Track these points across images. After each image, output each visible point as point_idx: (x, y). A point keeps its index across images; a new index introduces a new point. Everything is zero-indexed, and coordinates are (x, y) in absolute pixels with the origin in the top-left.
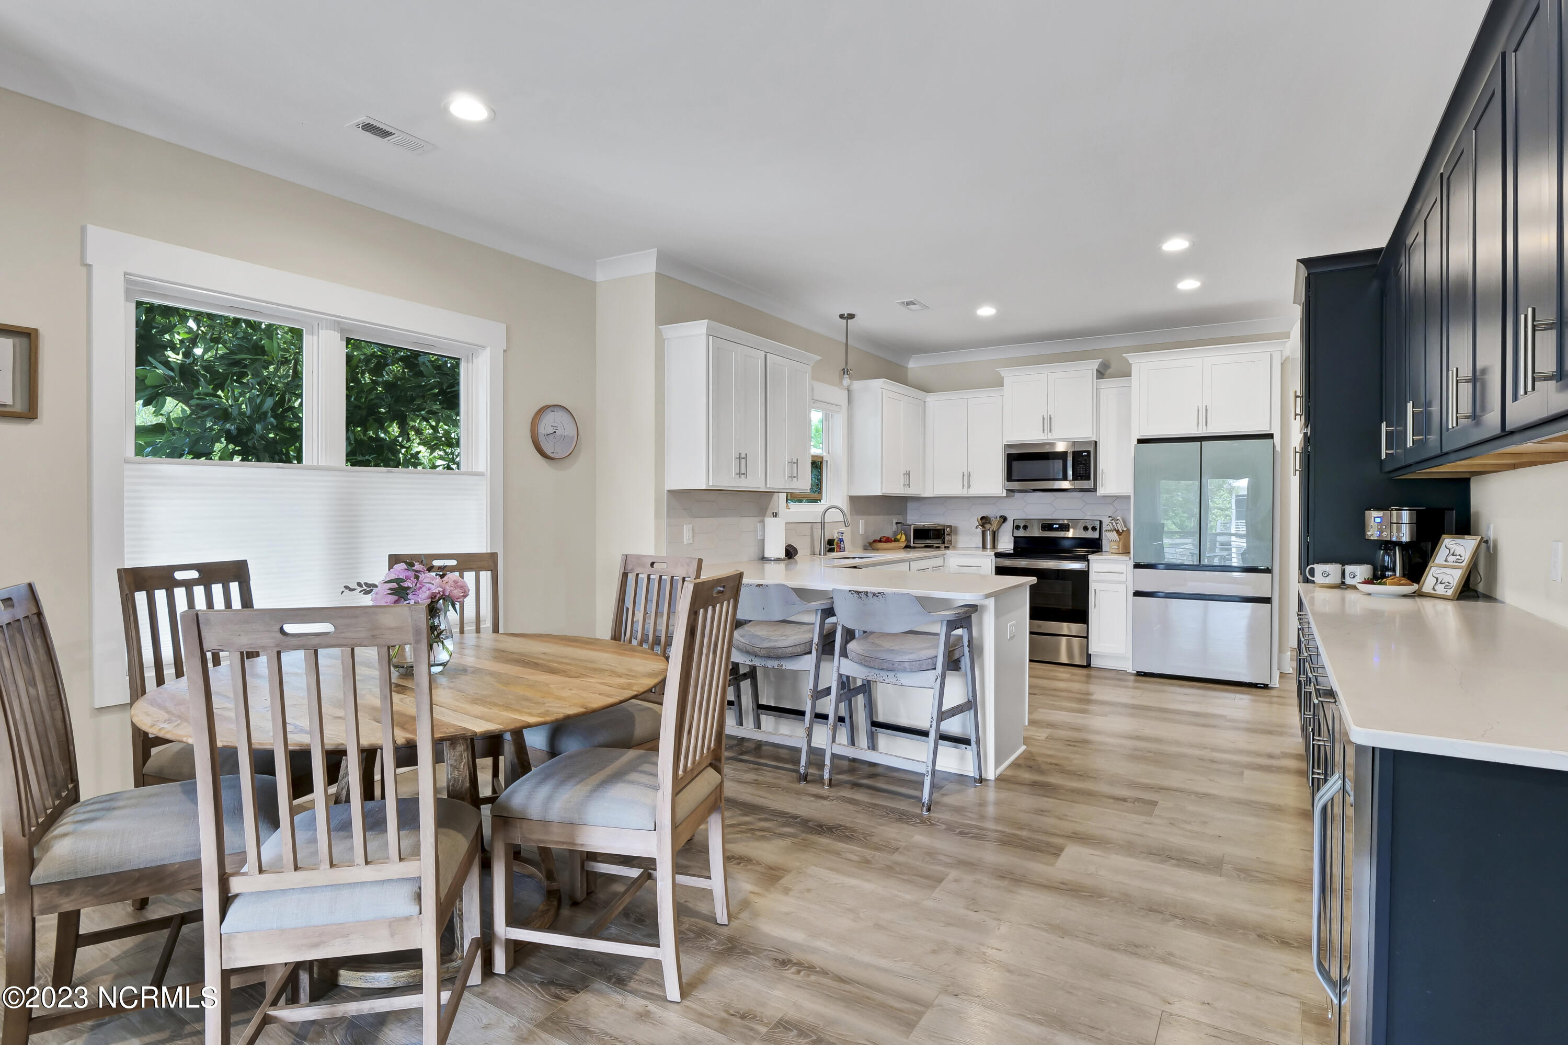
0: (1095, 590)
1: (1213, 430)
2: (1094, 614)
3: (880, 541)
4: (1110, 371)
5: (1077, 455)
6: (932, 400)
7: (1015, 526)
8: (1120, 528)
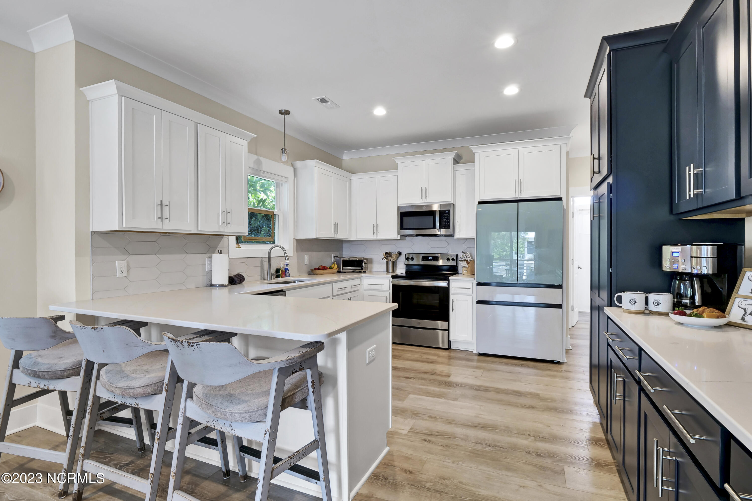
0: (453, 300)
1: (525, 195)
2: (452, 315)
3: (319, 269)
4: (462, 161)
5: (442, 213)
6: (355, 178)
7: (406, 258)
8: (468, 259)
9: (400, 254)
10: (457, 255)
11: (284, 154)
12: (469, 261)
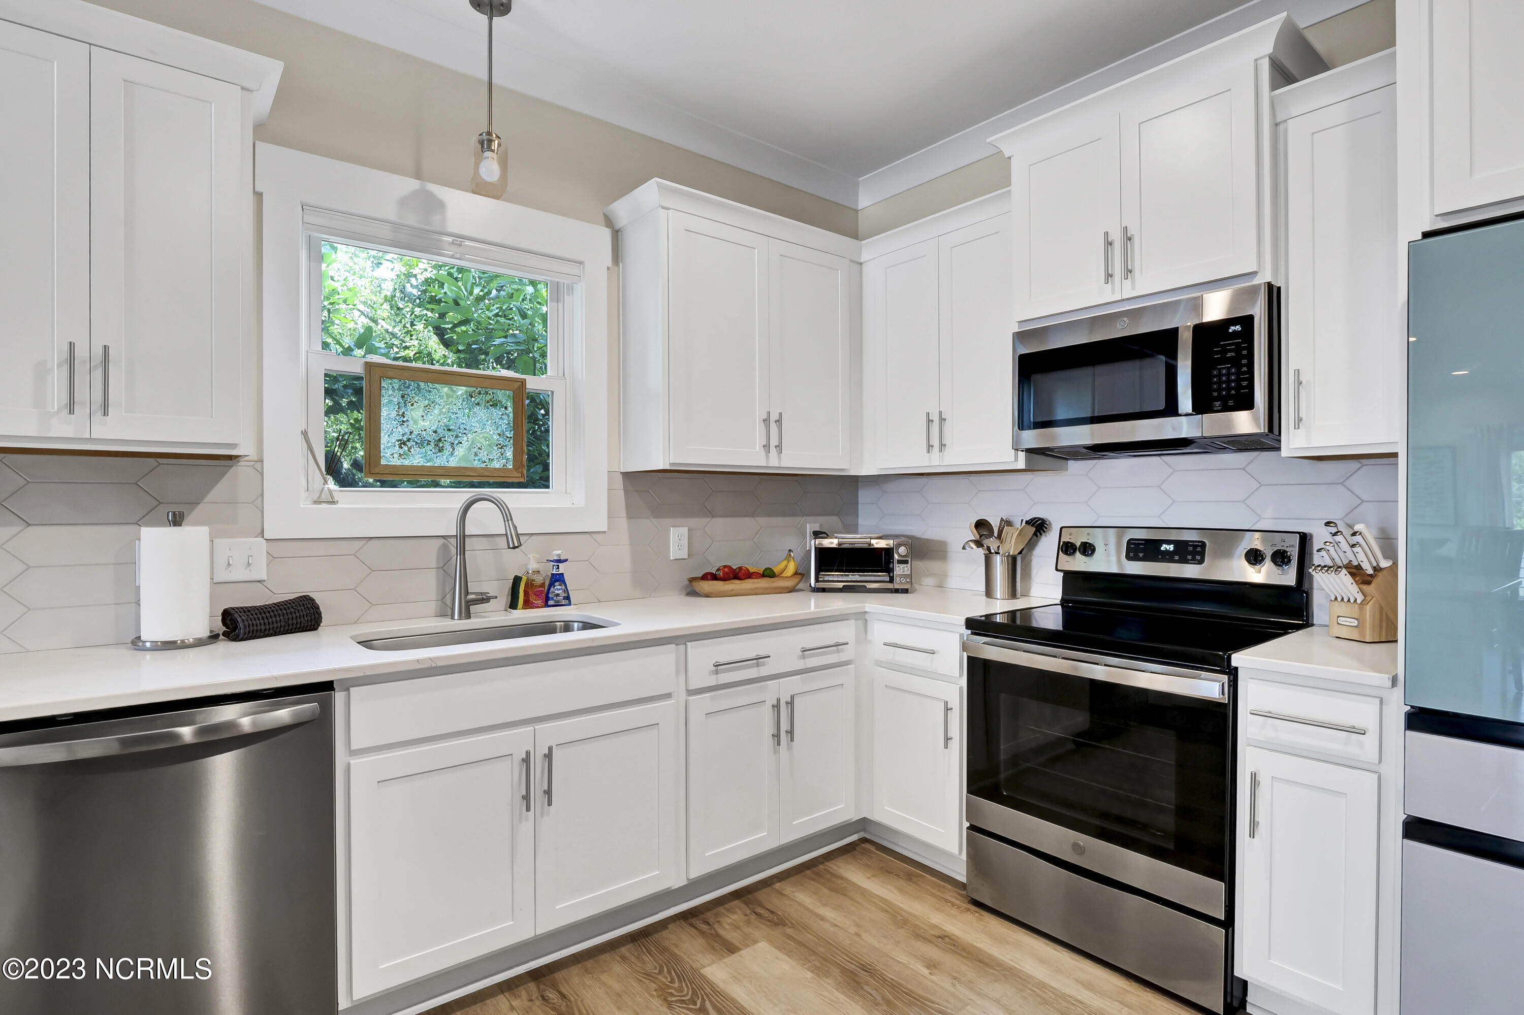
0: (1255, 772)
3: (718, 576)
5: (1208, 335)
6: (873, 254)
7: (1061, 544)
8: (1365, 560)
9: (1039, 526)
10: (1305, 539)
11: (487, 154)
12: (1370, 571)
